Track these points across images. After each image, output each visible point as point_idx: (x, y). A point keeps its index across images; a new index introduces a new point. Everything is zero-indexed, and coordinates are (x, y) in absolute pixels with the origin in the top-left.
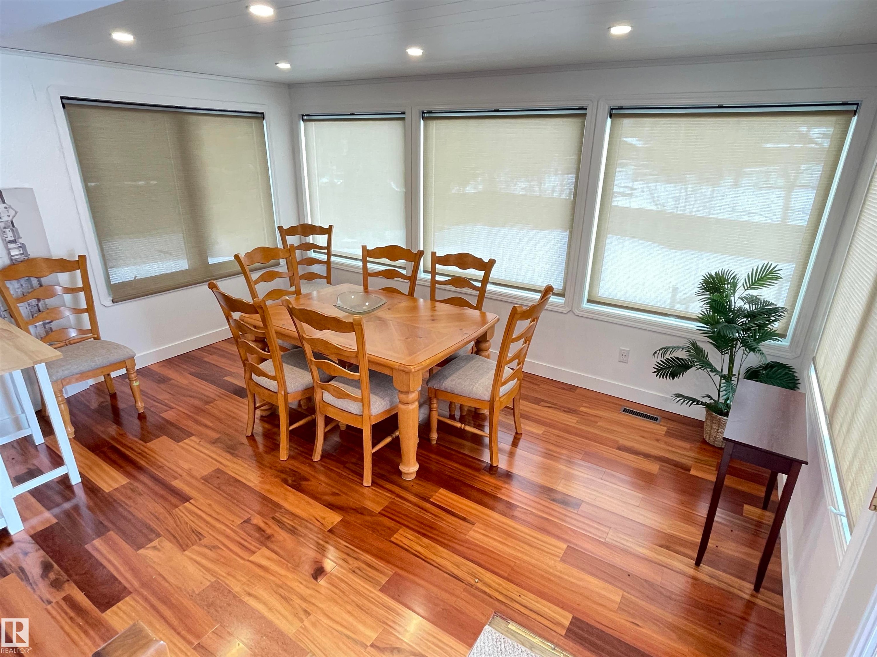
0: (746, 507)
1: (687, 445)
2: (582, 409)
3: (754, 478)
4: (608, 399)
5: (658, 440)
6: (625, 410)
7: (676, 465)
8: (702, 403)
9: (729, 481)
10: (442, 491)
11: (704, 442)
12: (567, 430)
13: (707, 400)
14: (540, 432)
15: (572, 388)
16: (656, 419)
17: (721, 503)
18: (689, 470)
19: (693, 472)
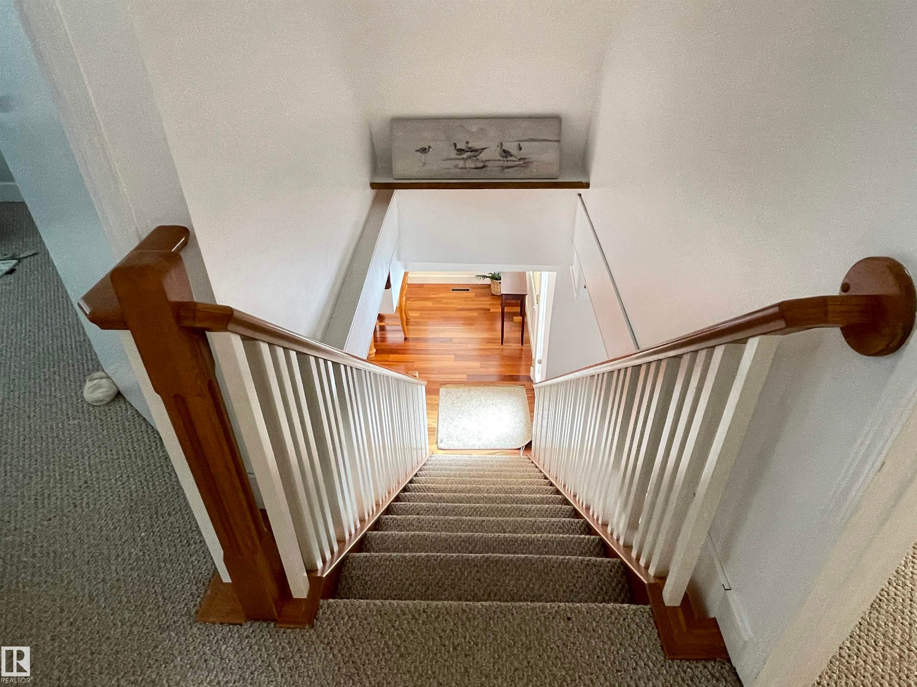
0: (515, 318)
1: (486, 299)
2: (432, 296)
3: (515, 305)
4: (442, 286)
5: (473, 301)
6: (453, 290)
7: (484, 309)
8: (488, 277)
9: (506, 309)
10: (391, 355)
11: (493, 295)
12: (431, 309)
13: (490, 275)
14: (418, 315)
15: (421, 286)
16: (468, 290)
17: (505, 320)
18: (489, 310)
19: (491, 311)
